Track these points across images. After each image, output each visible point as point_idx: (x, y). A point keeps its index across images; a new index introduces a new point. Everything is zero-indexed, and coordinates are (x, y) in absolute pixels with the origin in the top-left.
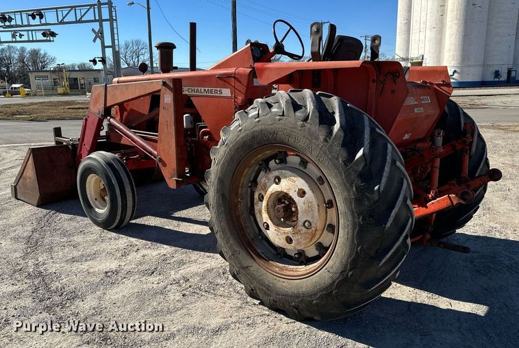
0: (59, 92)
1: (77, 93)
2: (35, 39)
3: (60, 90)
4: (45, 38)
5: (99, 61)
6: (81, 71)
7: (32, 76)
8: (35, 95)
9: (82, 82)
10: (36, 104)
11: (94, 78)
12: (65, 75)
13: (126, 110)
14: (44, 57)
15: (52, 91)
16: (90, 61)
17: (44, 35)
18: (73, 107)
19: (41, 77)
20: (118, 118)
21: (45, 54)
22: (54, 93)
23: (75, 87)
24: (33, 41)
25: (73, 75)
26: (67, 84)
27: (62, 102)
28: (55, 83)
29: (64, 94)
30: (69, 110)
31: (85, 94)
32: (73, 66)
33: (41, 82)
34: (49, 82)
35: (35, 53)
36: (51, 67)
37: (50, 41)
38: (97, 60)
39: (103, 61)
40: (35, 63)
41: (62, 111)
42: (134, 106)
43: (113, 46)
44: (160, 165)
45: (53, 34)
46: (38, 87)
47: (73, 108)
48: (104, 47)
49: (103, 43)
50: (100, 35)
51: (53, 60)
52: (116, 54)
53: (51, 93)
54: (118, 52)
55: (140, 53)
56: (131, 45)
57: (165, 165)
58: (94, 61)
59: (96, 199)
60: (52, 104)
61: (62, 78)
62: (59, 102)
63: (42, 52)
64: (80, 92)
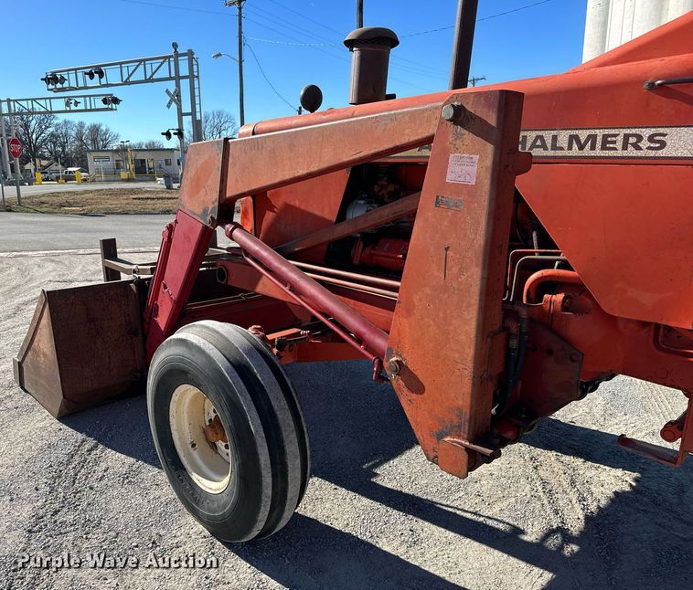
0: (122, 177)
1: (144, 178)
2: (93, 107)
3: (124, 175)
4: (106, 106)
5: (175, 134)
6: (151, 150)
7: (90, 157)
8: (94, 181)
9: (151, 165)
10: (91, 192)
11: (166, 161)
12: (130, 155)
13: (271, 208)
14: (105, 134)
15: (113, 175)
16: (163, 134)
17: (105, 101)
18: (140, 196)
19: (101, 158)
20: (249, 226)
21: (107, 130)
22: (117, 179)
23: (142, 170)
24: (91, 110)
25: (140, 156)
26: (132, 166)
27: (125, 190)
28: (118, 166)
29: (129, 180)
30: (135, 201)
31: (155, 180)
32: (140, 145)
33: (102, 165)
34: (110, 164)
35: (95, 129)
36: (114, 146)
37: (112, 109)
38: (172, 132)
39: (180, 133)
40: (94, 141)
41: (126, 202)
42: (296, 198)
43: (193, 113)
44: (397, 382)
45: (116, 101)
46: (98, 171)
47: (139, 199)
48: (181, 115)
49: (179, 109)
50: (176, 98)
51: (116, 137)
52: (197, 125)
53: (112, 178)
54: (200, 121)
55: (223, 128)
56: (211, 118)
57: (417, 387)
58: (168, 135)
59: (193, 445)
60: (112, 193)
61: (127, 159)
62: (121, 190)
63: (103, 128)
64: (148, 178)
